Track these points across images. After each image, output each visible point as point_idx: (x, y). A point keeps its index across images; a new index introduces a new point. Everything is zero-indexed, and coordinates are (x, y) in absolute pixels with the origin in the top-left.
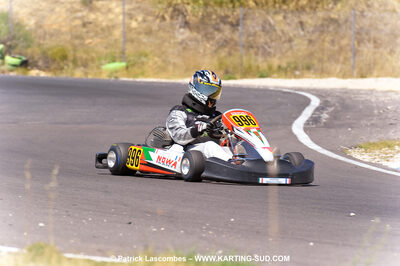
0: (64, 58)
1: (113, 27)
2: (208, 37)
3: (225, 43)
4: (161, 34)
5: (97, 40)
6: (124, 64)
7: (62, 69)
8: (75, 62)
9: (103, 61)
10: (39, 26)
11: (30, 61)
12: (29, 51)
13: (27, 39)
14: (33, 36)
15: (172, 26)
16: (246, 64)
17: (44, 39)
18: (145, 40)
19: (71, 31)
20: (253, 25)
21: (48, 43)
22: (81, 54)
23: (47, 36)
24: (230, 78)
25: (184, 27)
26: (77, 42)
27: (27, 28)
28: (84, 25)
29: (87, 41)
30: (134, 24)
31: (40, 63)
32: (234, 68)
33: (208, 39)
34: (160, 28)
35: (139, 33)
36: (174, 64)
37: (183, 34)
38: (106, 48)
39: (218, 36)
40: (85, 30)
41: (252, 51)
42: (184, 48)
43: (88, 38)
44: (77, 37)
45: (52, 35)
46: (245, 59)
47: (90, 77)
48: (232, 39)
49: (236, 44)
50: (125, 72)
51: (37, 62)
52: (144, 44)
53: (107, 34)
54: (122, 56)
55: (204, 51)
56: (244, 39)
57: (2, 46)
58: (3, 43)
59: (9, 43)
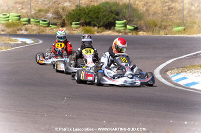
5: (175, 16)
6: (183, 28)
7: (153, 30)
9: (174, 27)
10: (147, 10)
11: (139, 27)
12: (139, 22)
13: (140, 17)
19: (162, 12)
21: (150, 18)
26: (165, 17)
28: (169, 9)
29: (169, 17)
30: (193, 8)
31: (144, 28)
35: (195, 13)
40: (169, 12)
43: (170, 15)
45: (153, 15)
50: (183, 32)
51: (143, 28)
52: (197, 17)
53: (179, 13)
57: (125, 21)
58: (126, 19)
59: (129, 19)
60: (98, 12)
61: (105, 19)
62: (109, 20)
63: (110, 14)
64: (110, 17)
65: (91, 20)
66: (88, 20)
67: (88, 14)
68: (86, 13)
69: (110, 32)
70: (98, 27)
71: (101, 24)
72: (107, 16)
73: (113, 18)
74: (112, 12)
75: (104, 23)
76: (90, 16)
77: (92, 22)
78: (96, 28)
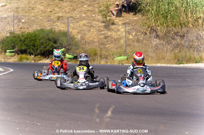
0: (96, 54)
1: (120, 38)
2: (169, 43)
3: (177, 46)
4: (144, 41)
5: (112, 45)
6: (126, 57)
7: (95, 60)
8: (101, 56)
9: (115, 56)
10: (82, 38)
12: (78, 51)
13: (77, 45)
14: (80, 43)
15: (150, 37)
16: (188, 56)
17: (85, 45)
18: (136, 45)
19: (99, 41)
20: (192, 36)
21: (88, 47)
22: (104, 52)
23: (87, 44)
24: (180, 64)
25: (156, 38)
26: (102, 46)
27: (77, 40)
28: (106, 38)
29: (107, 46)
30: (131, 37)
32: (182, 58)
33: (169, 44)
34: (144, 38)
35: (134, 41)
36: (152, 57)
37: (156, 41)
38: (117, 49)
39: (174, 42)
40: (106, 40)
41: (191, 50)
42: (156, 49)
44: (102, 44)
45: (89, 43)
46: (188, 54)
47: (109, 64)
48: (181, 44)
49: (183, 46)
50: (127, 61)
52: (136, 47)
53: (117, 42)
54: (125, 53)
55: (167, 50)
56: (187, 43)
57: (63, 49)
58: (64, 48)
59: (67, 48)
60: (35, 40)
61: (43, 46)
62: (47, 48)
63: (48, 41)
64: (48, 45)
65: (27, 47)
66: (23, 48)
67: (24, 41)
68: (21, 40)
69: (48, 60)
70: (35, 55)
71: (38, 52)
72: (44, 44)
73: (51, 46)
74: (49, 40)
75: (41, 51)
76: (25, 43)
77: (28, 50)
78: (32, 56)
